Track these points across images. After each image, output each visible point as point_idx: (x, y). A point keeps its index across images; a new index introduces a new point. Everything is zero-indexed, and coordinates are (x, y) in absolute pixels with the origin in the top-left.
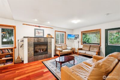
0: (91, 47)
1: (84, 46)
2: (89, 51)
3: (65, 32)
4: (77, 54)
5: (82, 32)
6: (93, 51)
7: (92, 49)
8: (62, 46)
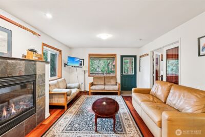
0: (106, 79)
1: (95, 78)
2: (105, 85)
3: (60, 51)
4: (89, 94)
5: (90, 55)
6: (109, 84)
7: (109, 82)
8: (58, 82)
